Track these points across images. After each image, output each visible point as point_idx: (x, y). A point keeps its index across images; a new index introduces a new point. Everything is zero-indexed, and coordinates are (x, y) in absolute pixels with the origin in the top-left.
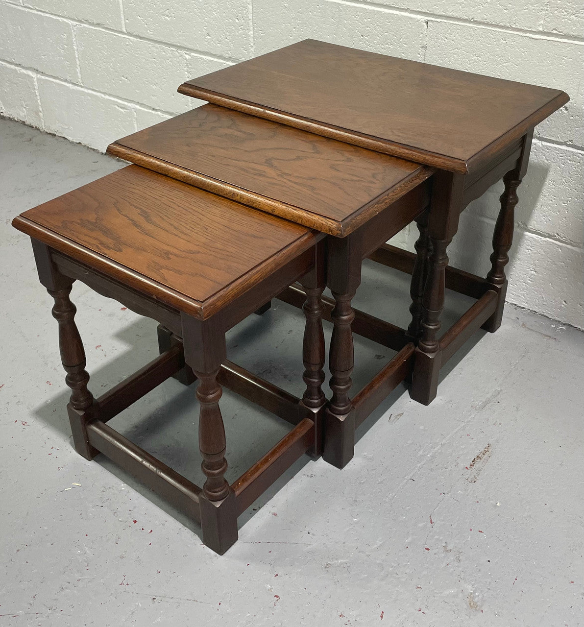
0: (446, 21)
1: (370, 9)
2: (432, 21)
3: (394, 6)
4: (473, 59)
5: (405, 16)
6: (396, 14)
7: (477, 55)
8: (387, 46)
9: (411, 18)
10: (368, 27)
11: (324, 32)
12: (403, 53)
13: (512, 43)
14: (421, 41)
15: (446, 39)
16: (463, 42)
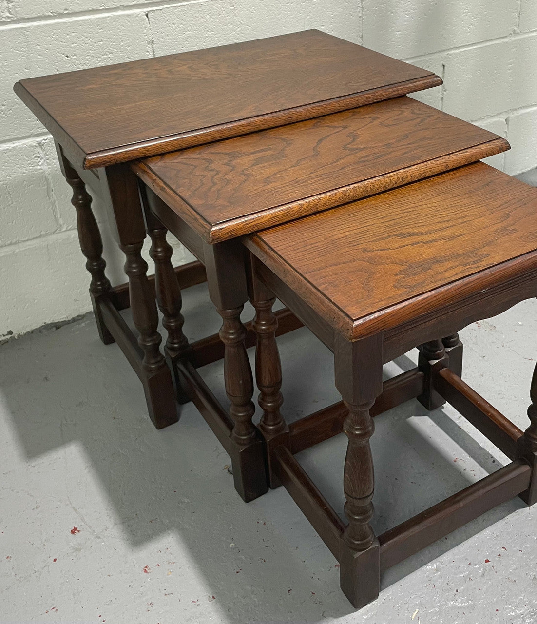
0: (168, 6)
1: (71, 21)
2: (153, 11)
3: (103, 7)
4: (207, 35)
5: (120, 16)
6: (108, 17)
7: (209, 31)
8: (105, 56)
9: (128, 15)
10: (73, 44)
11: (7, 71)
12: (128, 57)
13: (240, 7)
14: (146, 37)
15: (173, 25)
16: (192, 22)
